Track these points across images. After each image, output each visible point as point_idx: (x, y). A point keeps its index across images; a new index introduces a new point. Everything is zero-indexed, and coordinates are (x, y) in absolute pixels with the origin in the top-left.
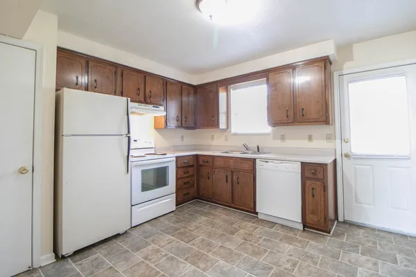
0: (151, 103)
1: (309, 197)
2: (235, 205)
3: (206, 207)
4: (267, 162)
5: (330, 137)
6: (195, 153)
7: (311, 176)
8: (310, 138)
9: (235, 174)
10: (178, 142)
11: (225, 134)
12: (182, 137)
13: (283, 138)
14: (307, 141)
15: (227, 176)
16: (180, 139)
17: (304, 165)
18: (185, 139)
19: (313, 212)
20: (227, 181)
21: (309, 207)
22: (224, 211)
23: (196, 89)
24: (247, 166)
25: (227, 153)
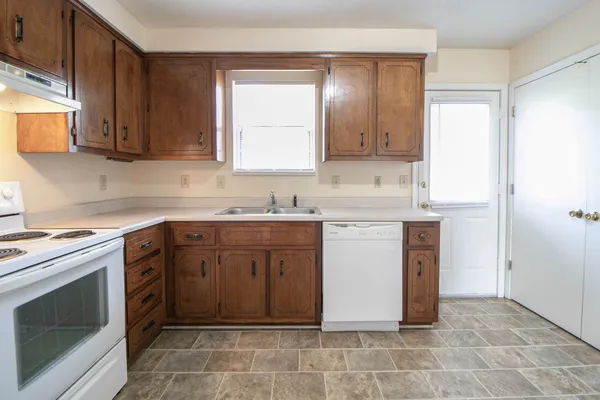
0: (20, 62)
1: (413, 275)
2: (272, 317)
3: (203, 343)
4: (346, 226)
5: (404, 181)
6: (160, 219)
7: (419, 243)
8: (378, 181)
9: (274, 256)
10: (92, 191)
11: (220, 173)
12: (103, 180)
13: (336, 181)
14: (373, 186)
15: (254, 264)
16: (97, 185)
17: (408, 227)
18: (108, 184)
19: (417, 300)
20: (254, 274)
21: (413, 293)
22: (248, 338)
23: (148, 62)
24: (301, 238)
25: (232, 212)
